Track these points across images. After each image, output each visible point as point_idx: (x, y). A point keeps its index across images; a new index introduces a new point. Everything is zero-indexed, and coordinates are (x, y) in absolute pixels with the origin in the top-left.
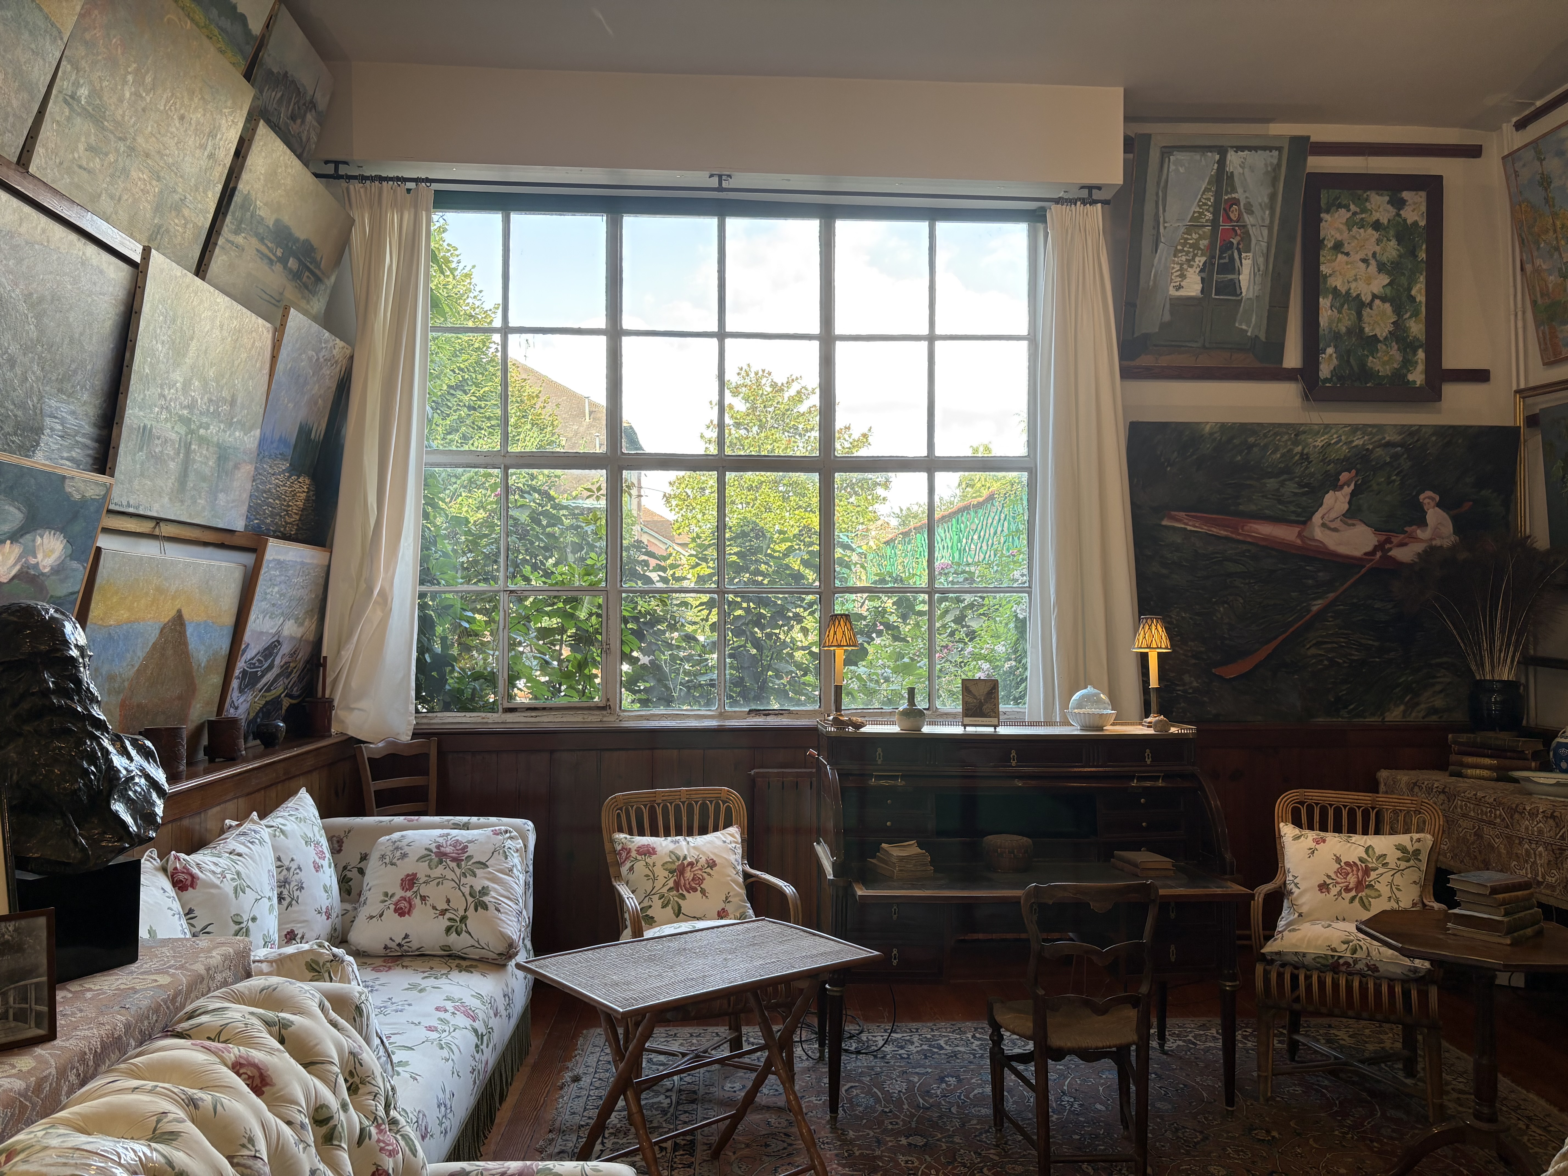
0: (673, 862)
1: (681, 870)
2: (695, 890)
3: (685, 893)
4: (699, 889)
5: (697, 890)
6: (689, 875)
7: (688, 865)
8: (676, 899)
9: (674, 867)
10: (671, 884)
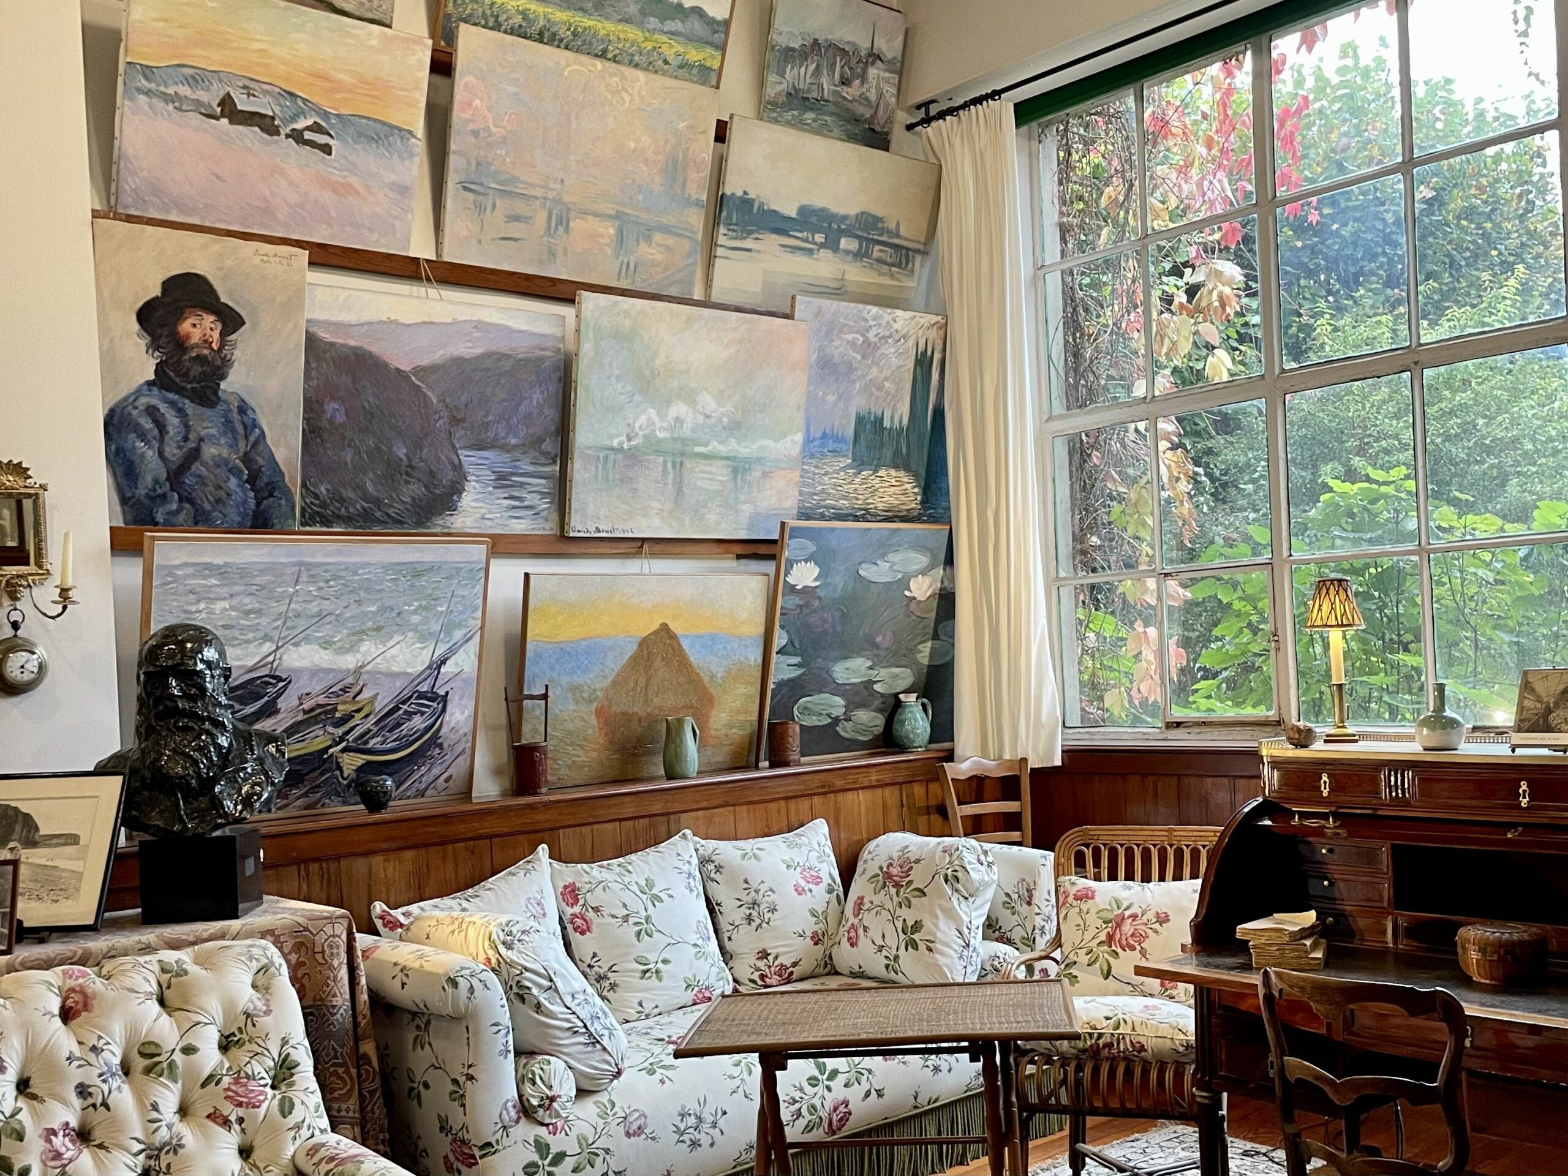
0: (1112, 911)
1: (1119, 922)
2: (1133, 949)
3: (1119, 950)
4: (1138, 948)
5: (1135, 949)
6: (1128, 928)
7: (1129, 917)
8: (1106, 956)
9: (1110, 916)
10: (1103, 937)
